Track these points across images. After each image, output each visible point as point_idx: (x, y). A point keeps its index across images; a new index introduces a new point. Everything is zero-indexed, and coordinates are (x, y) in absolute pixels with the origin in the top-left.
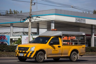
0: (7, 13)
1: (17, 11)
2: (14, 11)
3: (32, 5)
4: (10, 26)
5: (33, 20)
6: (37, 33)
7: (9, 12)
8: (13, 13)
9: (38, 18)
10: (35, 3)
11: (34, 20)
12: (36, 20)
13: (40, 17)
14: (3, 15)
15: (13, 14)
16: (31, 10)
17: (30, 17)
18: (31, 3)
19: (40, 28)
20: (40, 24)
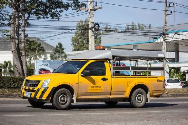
0: (128, 29)
1: (143, 25)
2: (139, 24)
3: (166, 15)
4: (132, 48)
5: (168, 39)
6: (176, 60)
7: (130, 27)
8: (138, 27)
9: (176, 36)
10: (171, 12)
11: (171, 39)
12: (174, 39)
13: (179, 34)
14: (122, 32)
15: (136, 29)
16: (166, 23)
17: (164, 34)
18: (166, 11)
19: (179, 50)
20: (179, 45)
